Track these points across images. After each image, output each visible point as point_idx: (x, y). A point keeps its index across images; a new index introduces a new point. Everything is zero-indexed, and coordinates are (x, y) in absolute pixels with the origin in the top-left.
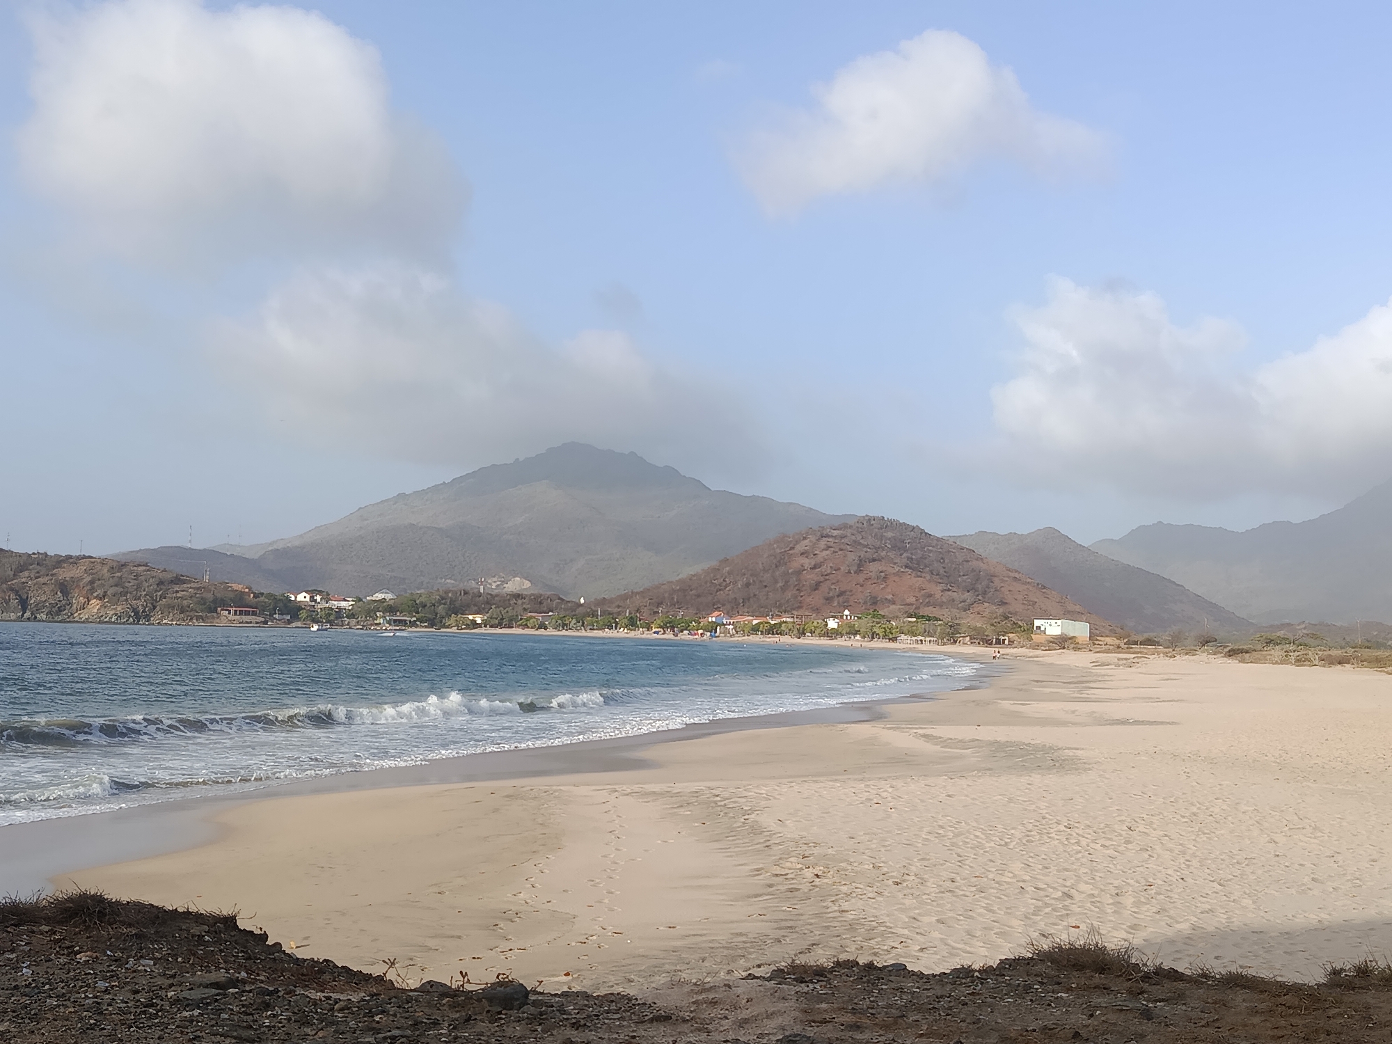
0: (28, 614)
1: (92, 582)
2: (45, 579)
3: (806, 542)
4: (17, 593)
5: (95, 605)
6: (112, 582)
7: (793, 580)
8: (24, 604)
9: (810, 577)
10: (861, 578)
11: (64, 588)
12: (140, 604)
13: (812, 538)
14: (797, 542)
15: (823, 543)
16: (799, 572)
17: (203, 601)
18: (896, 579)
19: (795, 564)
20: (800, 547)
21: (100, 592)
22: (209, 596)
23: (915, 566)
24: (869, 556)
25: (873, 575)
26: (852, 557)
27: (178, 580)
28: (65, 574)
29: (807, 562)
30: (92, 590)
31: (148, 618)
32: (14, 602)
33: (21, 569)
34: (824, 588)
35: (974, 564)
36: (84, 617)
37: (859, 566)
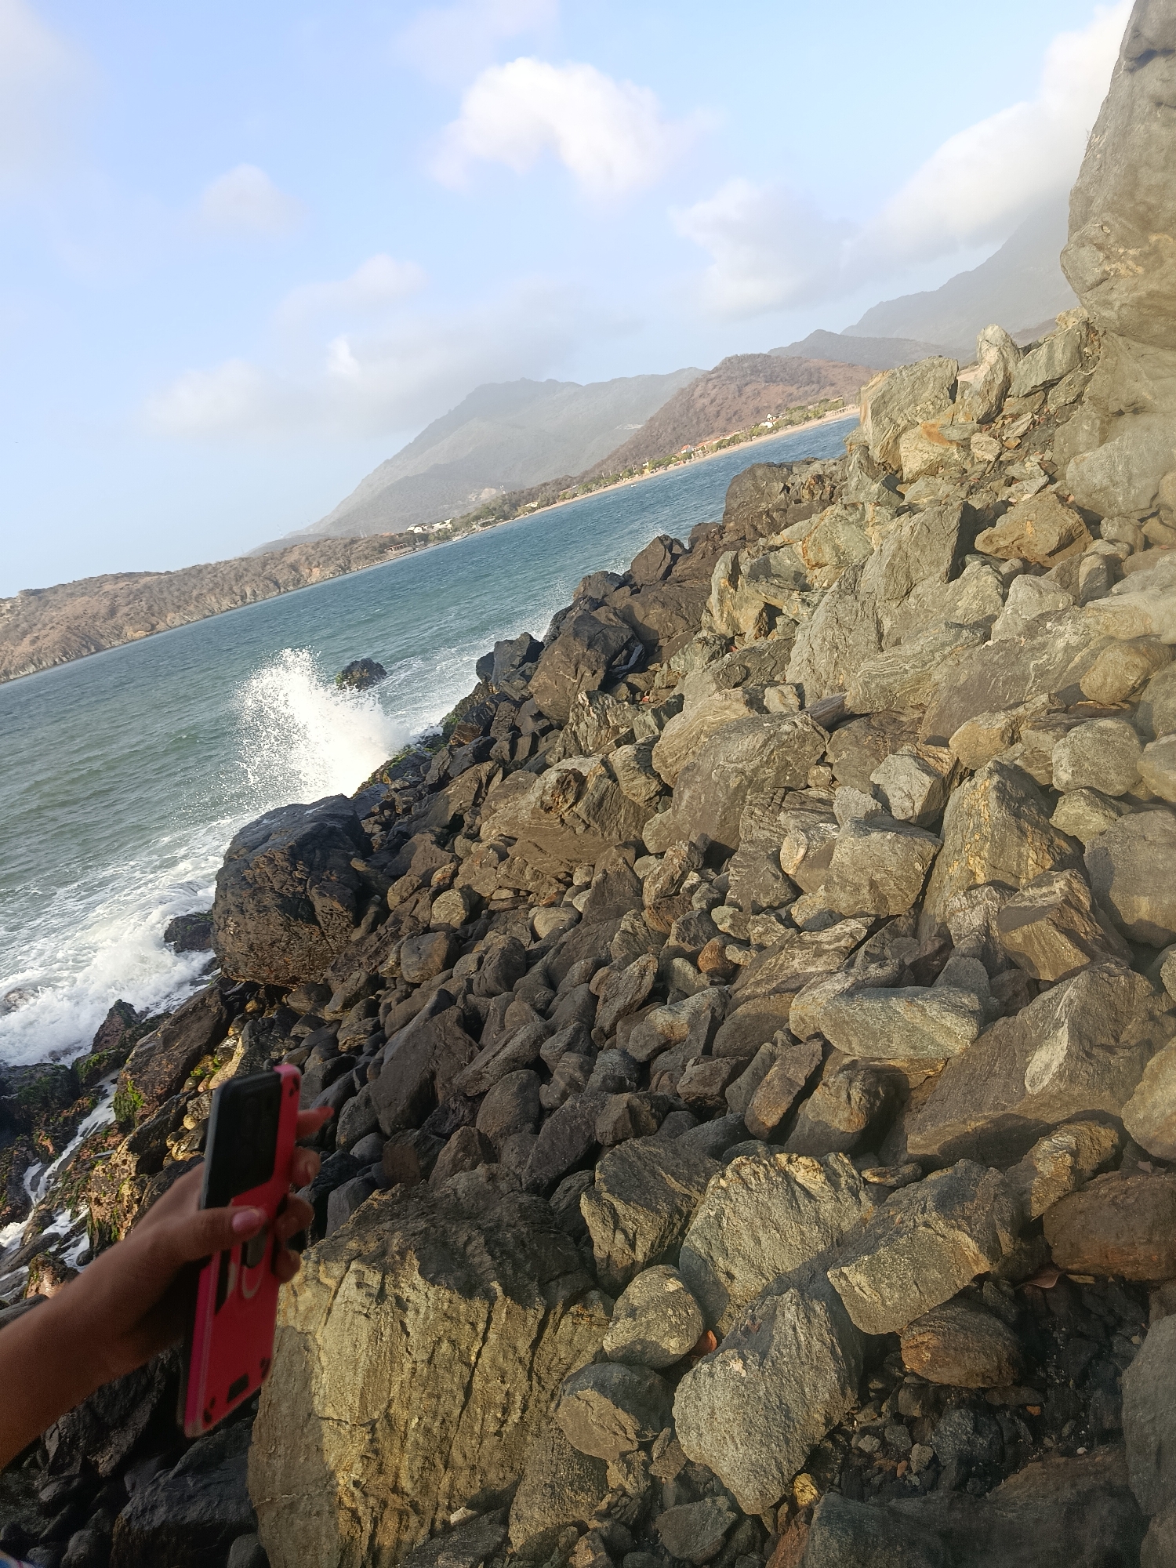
0: (282, 590)
1: (307, 559)
2: (280, 567)
4: (269, 579)
5: (316, 572)
6: (319, 554)
7: (702, 416)
8: (276, 583)
9: (712, 410)
10: (743, 398)
11: (294, 567)
12: (340, 562)
13: (703, 384)
14: (694, 390)
15: (710, 385)
16: (703, 410)
17: (374, 549)
19: (699, 405)
20: (697, 393)
21: (315, 563)
22: (377, 545)
23: (771, 379)
24: (744, 382)
25: (750, 394)
26: (733, 387)
27: (353, 542)
28: (291, 559)
29: (706, 401)
30: (310, 563)
31: (349, 568)
32: (272, 585)
33: (265, 565)
34: (723, 413)
35: (805, 365)
36: (314, 580)
37: (740, 391)
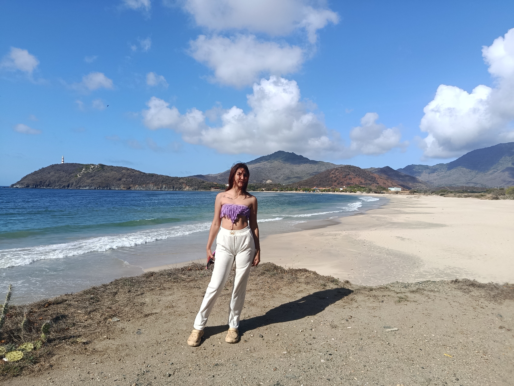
2: (177, 182)
3: (333, 171)
4: (172, 185)
5: (187, 187)
6: (191, 182)
7: (331, 179)
8: (174, 187)
11: (181, 184)
12: (196, 187)
15: (337, 171)
18: (354, 179)
19: (331, 176)
24: (348, 174)
25: (348, 178)
27: (203, 182)
28: (181, 181)
30: (186, 184)
31: (198, 190)
33: (172, 180)
34: (337, 181)
35: (371, 175)
36: (185, 190)
